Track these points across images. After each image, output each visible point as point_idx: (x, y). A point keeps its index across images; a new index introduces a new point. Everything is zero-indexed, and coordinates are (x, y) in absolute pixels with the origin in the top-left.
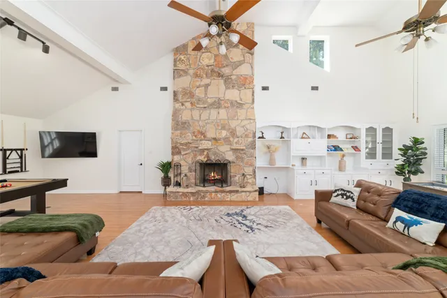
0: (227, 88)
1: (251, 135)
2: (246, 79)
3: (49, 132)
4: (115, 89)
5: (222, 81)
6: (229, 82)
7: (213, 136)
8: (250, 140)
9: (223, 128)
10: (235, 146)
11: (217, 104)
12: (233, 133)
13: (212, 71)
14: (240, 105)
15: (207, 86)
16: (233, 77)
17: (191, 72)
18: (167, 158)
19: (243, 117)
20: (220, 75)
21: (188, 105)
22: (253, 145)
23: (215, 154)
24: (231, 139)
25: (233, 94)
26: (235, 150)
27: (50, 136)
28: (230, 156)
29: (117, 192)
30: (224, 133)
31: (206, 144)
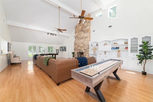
0: (84, 33)
1: (88, 45)
2: (88, 30)
3: (62, 47)
4: (68, 38)
5: (83, 32)
6: (84, 32)
7: (81, 46)
8: (88, 46)
9: (82, 44)
10: (85, 48)
11: (82, 38)
12: (84, 45)
13: (81, 30)
14: (87, 37)
15: (80, 34)
16: (85, 30)
17: (78, 31)
18: (73, 51)
19: (86, 41)
20: (83, 31)
21: (77, 39)
22: (88, 48)
23: (81, 50)
24: (84, 47)
25: (85, 35)
26: (85, 49)
27: (62, 48)
28: (84, 51)
29: (68, 58)
30: (83, 45)
31: (79, 48)
